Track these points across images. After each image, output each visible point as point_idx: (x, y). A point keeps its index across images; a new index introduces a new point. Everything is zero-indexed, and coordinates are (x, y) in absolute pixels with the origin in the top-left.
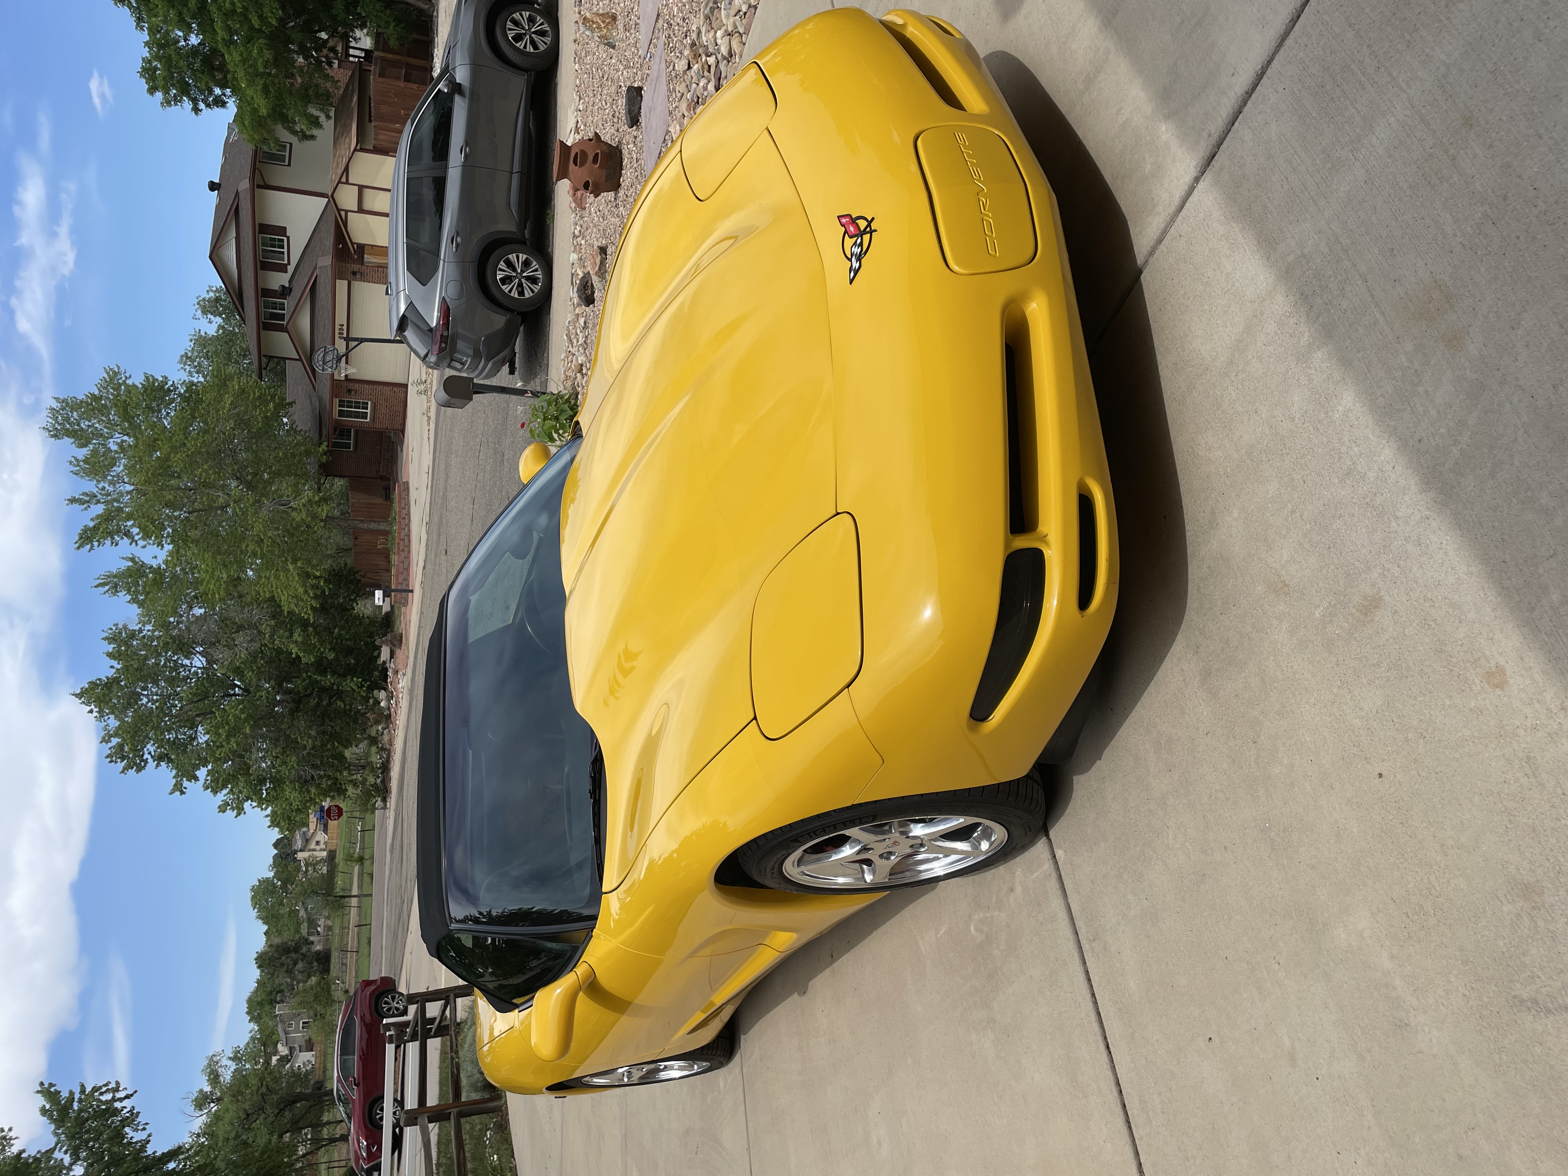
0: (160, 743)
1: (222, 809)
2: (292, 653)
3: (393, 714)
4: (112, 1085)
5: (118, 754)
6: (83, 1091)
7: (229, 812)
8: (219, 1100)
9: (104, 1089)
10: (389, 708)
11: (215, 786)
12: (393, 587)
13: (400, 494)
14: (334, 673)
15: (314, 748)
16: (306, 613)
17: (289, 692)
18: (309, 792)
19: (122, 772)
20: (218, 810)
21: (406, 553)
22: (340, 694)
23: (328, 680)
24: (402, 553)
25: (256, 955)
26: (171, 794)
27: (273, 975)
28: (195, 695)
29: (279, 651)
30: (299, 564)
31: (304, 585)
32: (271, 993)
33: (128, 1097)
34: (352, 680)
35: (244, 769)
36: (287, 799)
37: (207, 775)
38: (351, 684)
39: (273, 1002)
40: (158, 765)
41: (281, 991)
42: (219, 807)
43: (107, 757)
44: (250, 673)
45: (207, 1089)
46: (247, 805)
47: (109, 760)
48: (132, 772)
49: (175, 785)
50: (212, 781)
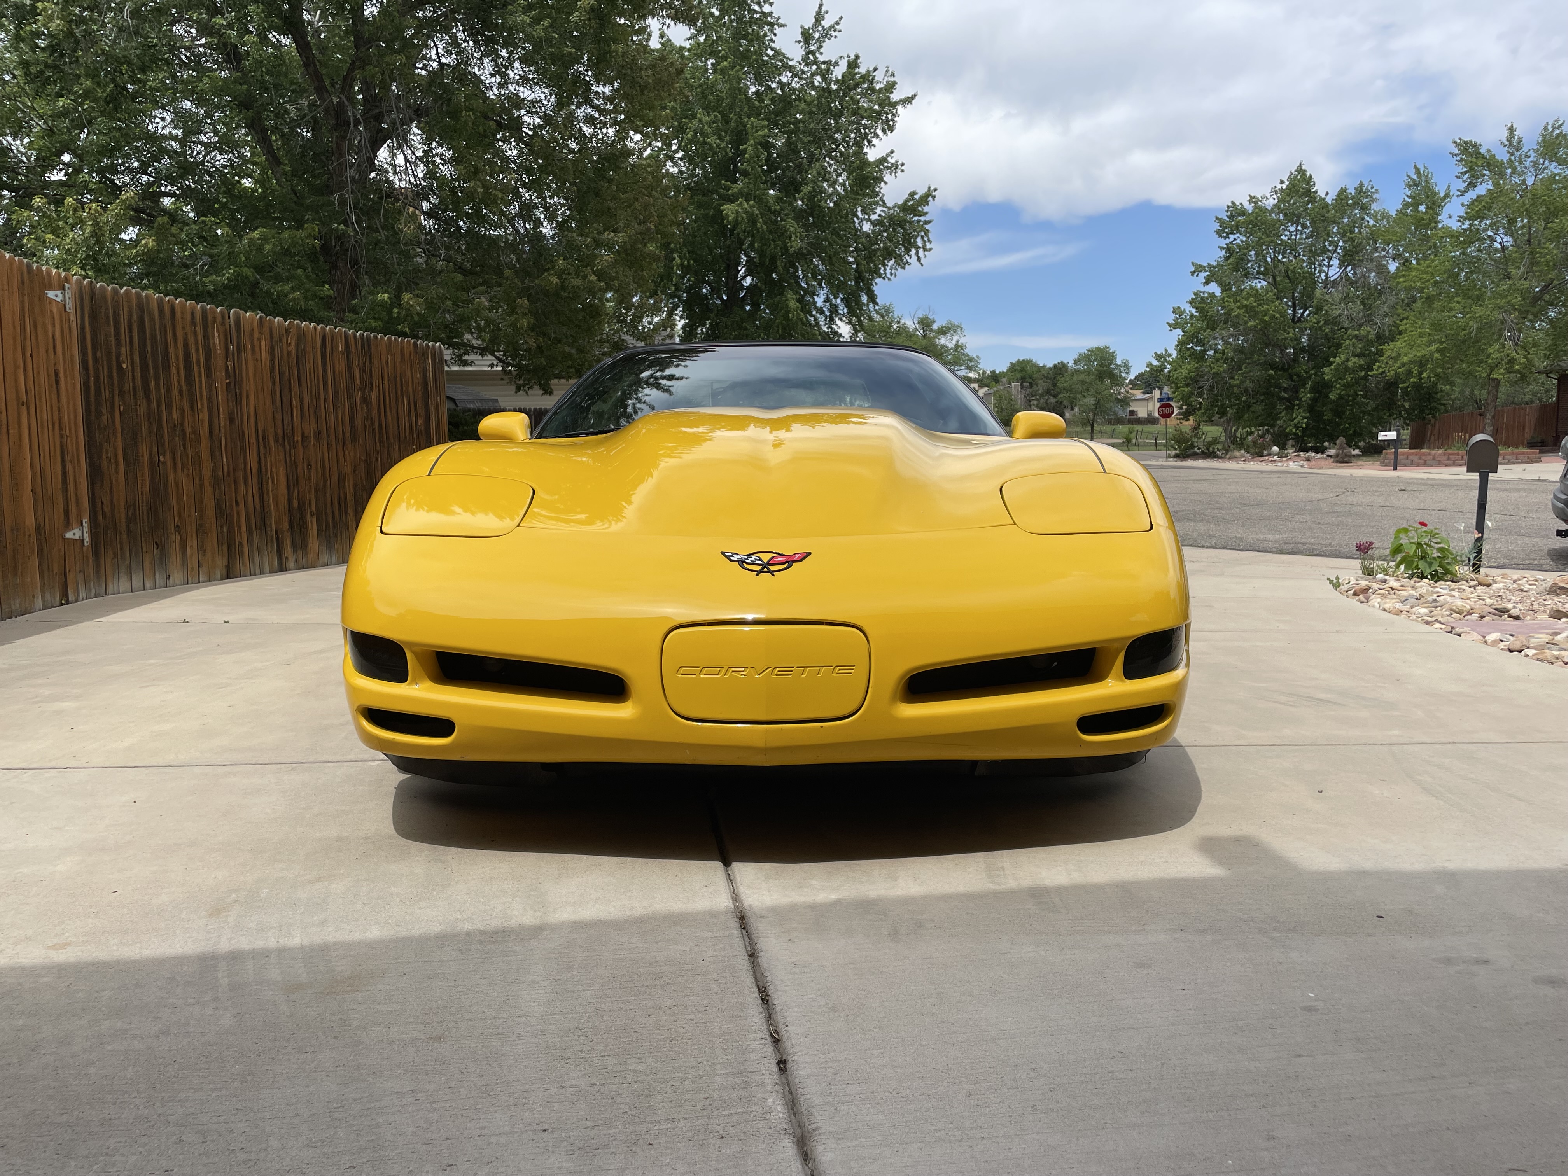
0: (1247, 247)
1: (1177, 311)
2: (1335, 357)
3: (1262, 459)
4: (928, 246)
5: (1235, 211)
6: (926, 222)
7: (1173, 316)
8: (925, 336)
9: (926, 239)
10: (1269, 455)
11: (1200, 302)
12: (1400, 450)
13: (1523, 453)
14: (1315, 400)
15: (1231, 386)
16: (1380, 367)
17: (1295, 360)
18: (1187, 385)
19: (1217, 218)
20: (1176, 306)
21: (1446, 462)
22: (1290, 408)
23: (1306, 395)
24: (1445, 458)
25: (1065, 362)
26: (1193, 263)
28: (1294, 272)
29: (1339, 346)
30: (1437, 355)
31: (1411, 362)
32: (1031, 378)
33: (919, 259)
34: (1304, 418)
35: (1212, 325)
36: (1181, 366)
37: (1209, 293)
38: (1301, 417)
39: (1023, 380)
40: (1222, 248)
41: (1031, 386)
42: (1179, 307)
43: (1233, 203)
44: (1315, 321)
45: (935, 327)
46: (1179, 332)
47: (1230, 204)
48: (1217, 226)
49: (1201, 266)
50: (1202, 298)
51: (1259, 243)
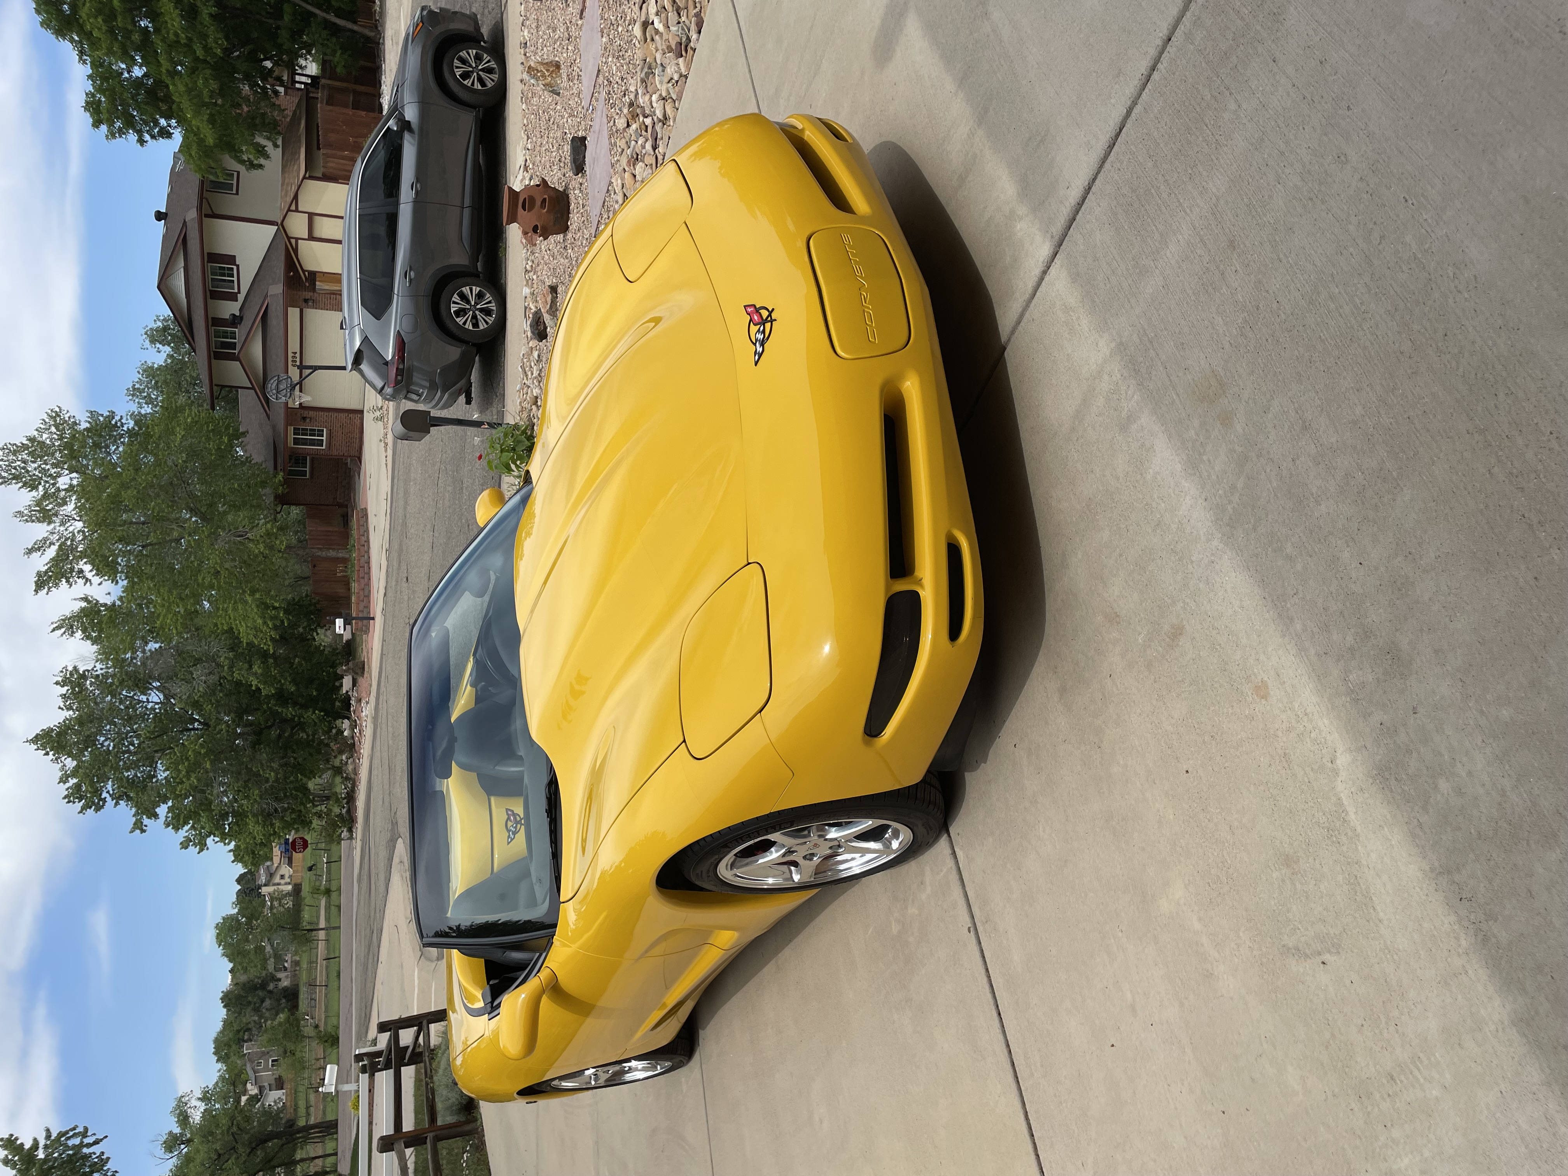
0: (119, 780)
1: (185, 845)
2: (251, 685)
3: (357, 743)
4: (80, 1129)
5: (74, 795)
6: (48, 1137)
7: (191, 848)
8: (189, 1142)
9: (71, 1133)
10: (353, 737)
11: (176, 822)
12: (354, 615)
13: (358, 521)
14: (295, 704)
15: (277, 780)
16: (265, 644)
17: (249, 724)
18: (272, 825)
19: (80, 812)
20: (180, 847)
21: (366, 580)
22: (302, 726)
23: (290, 712)
24: (362, 581)
25: (221, 995)
26: (131, 832)
27: (240, 1013)
28: (153, 732)
29: (238, 683)
30: (257, 596)
31: (263, 617)
32: (238, 1031)
33: (97, 1142)
34: (314, 712)
35: (205, 805)
36: (250, 833)
37: (168, 812)
38: (312, 715)
39: (240, 1042)
40: (117, 804)
41: (249, 1030)
42: (181, 843)
43: (64, 798)
44: (209, 706)
45: (177, 1130)
46: (210, 841)
47: (67, 800)
48: (90, 812)
49: (135, 824)
50: (173, 818)
51: (116, 768)
